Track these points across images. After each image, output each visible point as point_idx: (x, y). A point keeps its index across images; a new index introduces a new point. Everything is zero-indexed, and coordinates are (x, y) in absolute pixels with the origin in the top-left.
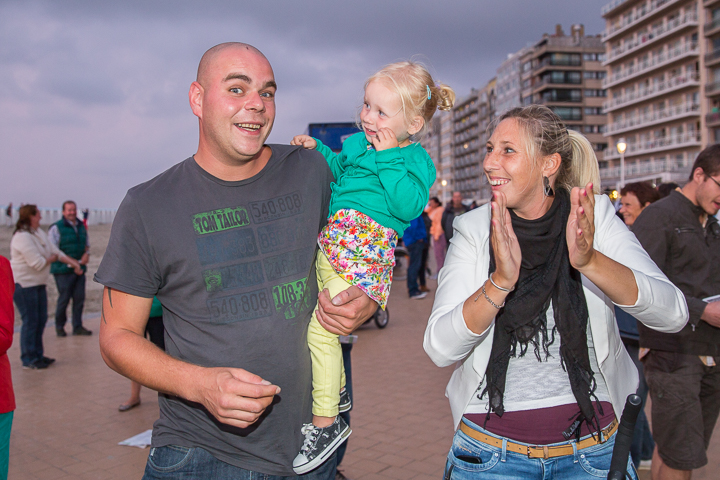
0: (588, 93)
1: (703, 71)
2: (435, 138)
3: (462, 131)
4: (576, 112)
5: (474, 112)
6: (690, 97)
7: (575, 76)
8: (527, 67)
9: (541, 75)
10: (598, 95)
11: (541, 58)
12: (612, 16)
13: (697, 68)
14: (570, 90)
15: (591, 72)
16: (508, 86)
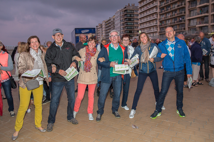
0: (135, 19)
1: (158, 15)
2: (101, 29)
3: (107, 27)
4: (132, 24)
5: (110, 23)
6: (156, 21)
7: (132, 15)
8: (122, 13)
9: (125, 15)
10: (137, 20)
11: (125, 11)
12: (140, 2)
13: (157, 15)
14: (131, 18)
15: (136, 14)
16: (117, 17)
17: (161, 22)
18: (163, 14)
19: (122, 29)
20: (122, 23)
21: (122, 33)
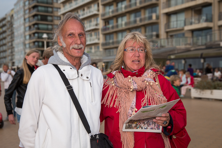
0: (56, 18)
1: (101, 7)
4: (50, 27)
5: (4, 25)
6: (95, 20)
7: (50, 10)
8: (27, 3)
13: (98, 6)
14: (47, 16)
17: (107, 21)
18: (110, 4)
19: (28, 37)
20: (27, 25)
21: (28, 46)
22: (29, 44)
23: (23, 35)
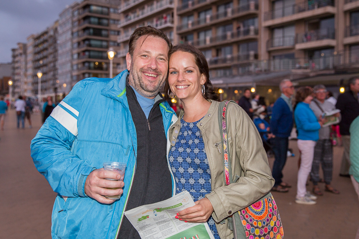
0: (113, 33)
1: (176, 18)
2: (24, 56)
3: (39, 52)
4: (104, 44)
5: (46, 41)
6: (168, 34)
7: (105, 22)
8: (76, 13)
9: (84, 18)
11: (84, 8)
13: (173, 16)
14: (101, 30)
15: (115, 20)
16: (64, 24)
17: (184, 36)
18: (189, 14)
19: (76, 56)
20: (76, 40)
21: (75, 67)
22: (77, 64)
23: (70, 54)
